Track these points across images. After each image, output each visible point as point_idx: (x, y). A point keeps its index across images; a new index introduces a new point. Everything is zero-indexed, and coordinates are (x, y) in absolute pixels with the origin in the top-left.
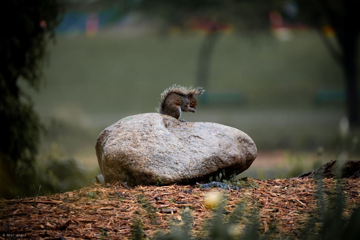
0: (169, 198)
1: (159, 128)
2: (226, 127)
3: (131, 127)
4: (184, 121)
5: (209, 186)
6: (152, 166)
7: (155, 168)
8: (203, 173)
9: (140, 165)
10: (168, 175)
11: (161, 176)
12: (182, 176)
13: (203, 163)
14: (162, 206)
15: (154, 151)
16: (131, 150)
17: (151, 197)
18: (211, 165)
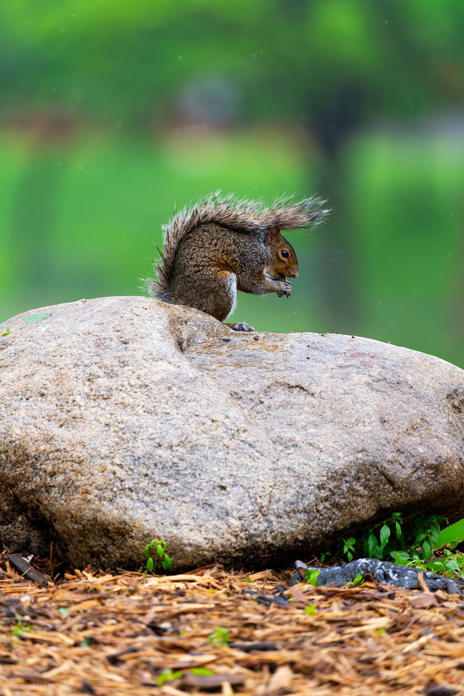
0: (204, 625)
1: (155, 354)
2: (403, 352)
3: (51, 349)
4: (244, 327)
5: (345, 574)
6: (127, 496)
7: (139, 505)
8: (320, 527)
9: (83, 493)
10: (191, 530)
11: (165, 537)
12: (242, 535)
13: (321, 487)
14: (184, 659)
15: (135, 438)
16: (48, 435)
17: (135, 621)
18: (351, 497)
